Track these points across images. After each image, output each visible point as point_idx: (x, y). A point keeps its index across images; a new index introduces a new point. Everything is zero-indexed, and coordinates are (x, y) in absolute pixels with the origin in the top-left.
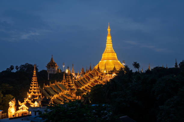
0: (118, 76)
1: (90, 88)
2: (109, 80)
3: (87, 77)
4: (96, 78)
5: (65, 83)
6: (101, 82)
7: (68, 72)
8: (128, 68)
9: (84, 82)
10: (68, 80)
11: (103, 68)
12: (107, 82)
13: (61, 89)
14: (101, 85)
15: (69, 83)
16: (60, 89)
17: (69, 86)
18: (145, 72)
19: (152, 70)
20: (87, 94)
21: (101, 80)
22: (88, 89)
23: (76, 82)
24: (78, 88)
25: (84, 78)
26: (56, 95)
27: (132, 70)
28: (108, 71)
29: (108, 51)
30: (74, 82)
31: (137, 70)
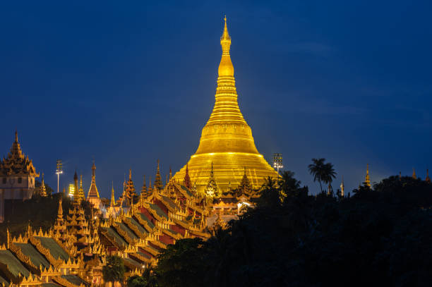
0: (257, 210)
1: (156, 253)
2: (224, 225)
3: (146, 213)
4: (180, 215)
5: (66, 236)
6: (194, 229)
7: (76, 193)
8: (294, 181)
9: (133, 232)
10: (74, 223)
11: (204, 179)
12: (220, 231)
13: (50, 257)
14: (198, 240)
15: (79, 236)
16: (44, 256)
17: (80, 246)
18: (352, 194)
19: (377, 186)
20: (146, 273)
21: (197, 222)
22: (149, 255)
23: (105, 230)
24: (113, 253)
25: (134, 217)
26: (30, 278)
27: (306, 189)
28: (220, 192)
29: (223, 118)
30: (96, 232)
31: (325, 187)
